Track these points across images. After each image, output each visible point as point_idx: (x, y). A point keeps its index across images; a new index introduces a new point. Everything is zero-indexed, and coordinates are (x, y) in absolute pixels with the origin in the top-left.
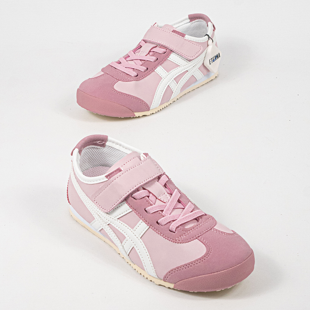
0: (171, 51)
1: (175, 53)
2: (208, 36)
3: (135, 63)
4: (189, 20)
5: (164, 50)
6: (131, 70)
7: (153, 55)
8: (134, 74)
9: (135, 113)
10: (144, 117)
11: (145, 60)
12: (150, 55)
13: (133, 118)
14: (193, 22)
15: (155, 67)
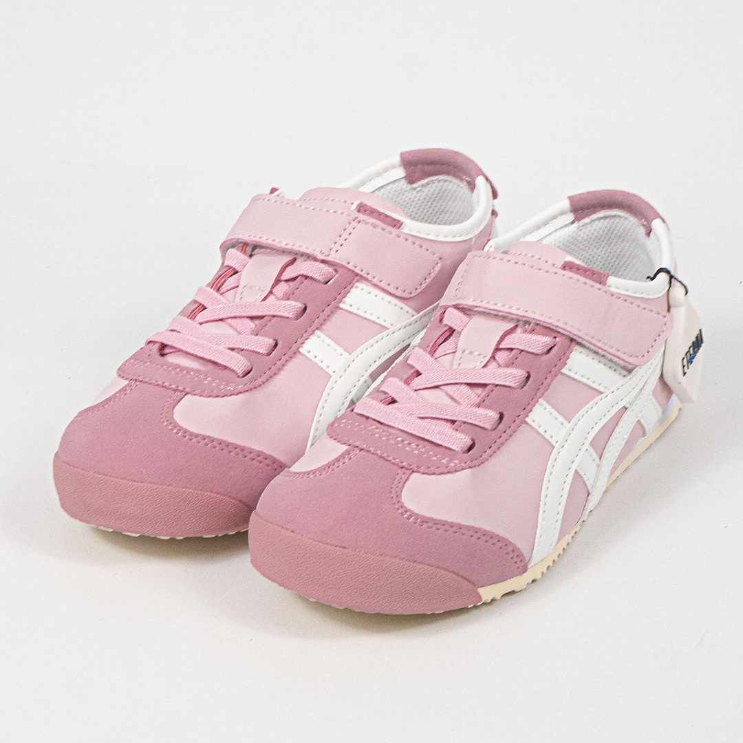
0: (572, 340)
1: (583, 346)
2: (668, 272)
3: (453, 399)
4: (571, 217)
5: (546, 340)
6: (447, 428)
7: (510, 364)
8: (459, 440)
9: (481, 591)
10: (508, 598)
11: (488, 382)
12: (501, 363)
13: (475, 607)
14: (587, 220)
15: (527, 409)
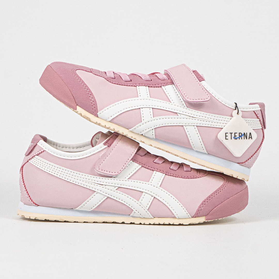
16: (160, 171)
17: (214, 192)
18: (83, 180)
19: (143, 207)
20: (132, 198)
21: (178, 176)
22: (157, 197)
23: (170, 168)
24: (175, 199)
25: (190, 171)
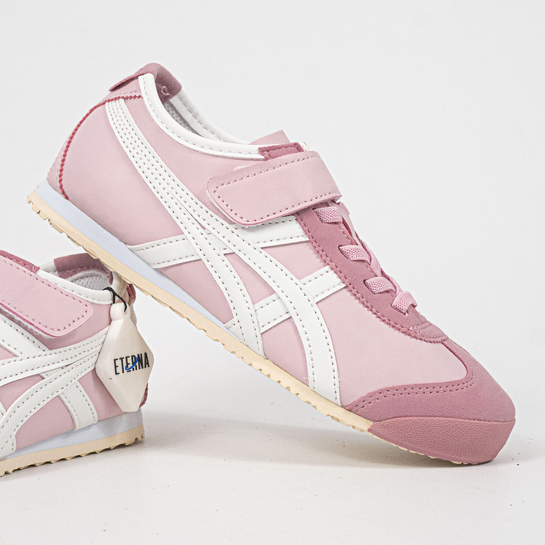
2: (112, 290)
16: (338, 272)
17: (423, 384)
18: (173, 197)
19: (256, 324)
20: (245, 292)
21: (370, 307)
22: (296, 319)
23: (364, 281)
24: (331, 346)
25: (402, 312)
